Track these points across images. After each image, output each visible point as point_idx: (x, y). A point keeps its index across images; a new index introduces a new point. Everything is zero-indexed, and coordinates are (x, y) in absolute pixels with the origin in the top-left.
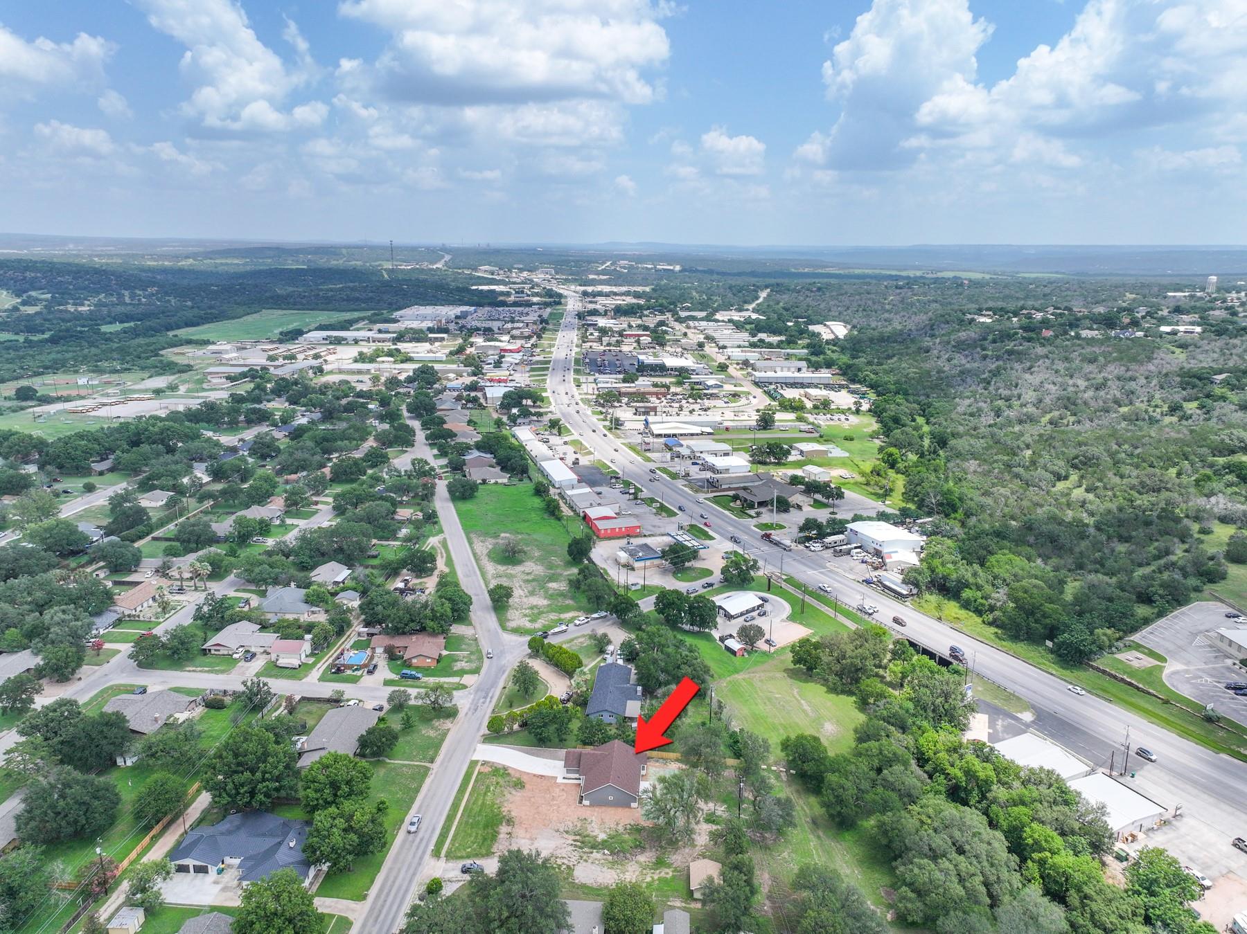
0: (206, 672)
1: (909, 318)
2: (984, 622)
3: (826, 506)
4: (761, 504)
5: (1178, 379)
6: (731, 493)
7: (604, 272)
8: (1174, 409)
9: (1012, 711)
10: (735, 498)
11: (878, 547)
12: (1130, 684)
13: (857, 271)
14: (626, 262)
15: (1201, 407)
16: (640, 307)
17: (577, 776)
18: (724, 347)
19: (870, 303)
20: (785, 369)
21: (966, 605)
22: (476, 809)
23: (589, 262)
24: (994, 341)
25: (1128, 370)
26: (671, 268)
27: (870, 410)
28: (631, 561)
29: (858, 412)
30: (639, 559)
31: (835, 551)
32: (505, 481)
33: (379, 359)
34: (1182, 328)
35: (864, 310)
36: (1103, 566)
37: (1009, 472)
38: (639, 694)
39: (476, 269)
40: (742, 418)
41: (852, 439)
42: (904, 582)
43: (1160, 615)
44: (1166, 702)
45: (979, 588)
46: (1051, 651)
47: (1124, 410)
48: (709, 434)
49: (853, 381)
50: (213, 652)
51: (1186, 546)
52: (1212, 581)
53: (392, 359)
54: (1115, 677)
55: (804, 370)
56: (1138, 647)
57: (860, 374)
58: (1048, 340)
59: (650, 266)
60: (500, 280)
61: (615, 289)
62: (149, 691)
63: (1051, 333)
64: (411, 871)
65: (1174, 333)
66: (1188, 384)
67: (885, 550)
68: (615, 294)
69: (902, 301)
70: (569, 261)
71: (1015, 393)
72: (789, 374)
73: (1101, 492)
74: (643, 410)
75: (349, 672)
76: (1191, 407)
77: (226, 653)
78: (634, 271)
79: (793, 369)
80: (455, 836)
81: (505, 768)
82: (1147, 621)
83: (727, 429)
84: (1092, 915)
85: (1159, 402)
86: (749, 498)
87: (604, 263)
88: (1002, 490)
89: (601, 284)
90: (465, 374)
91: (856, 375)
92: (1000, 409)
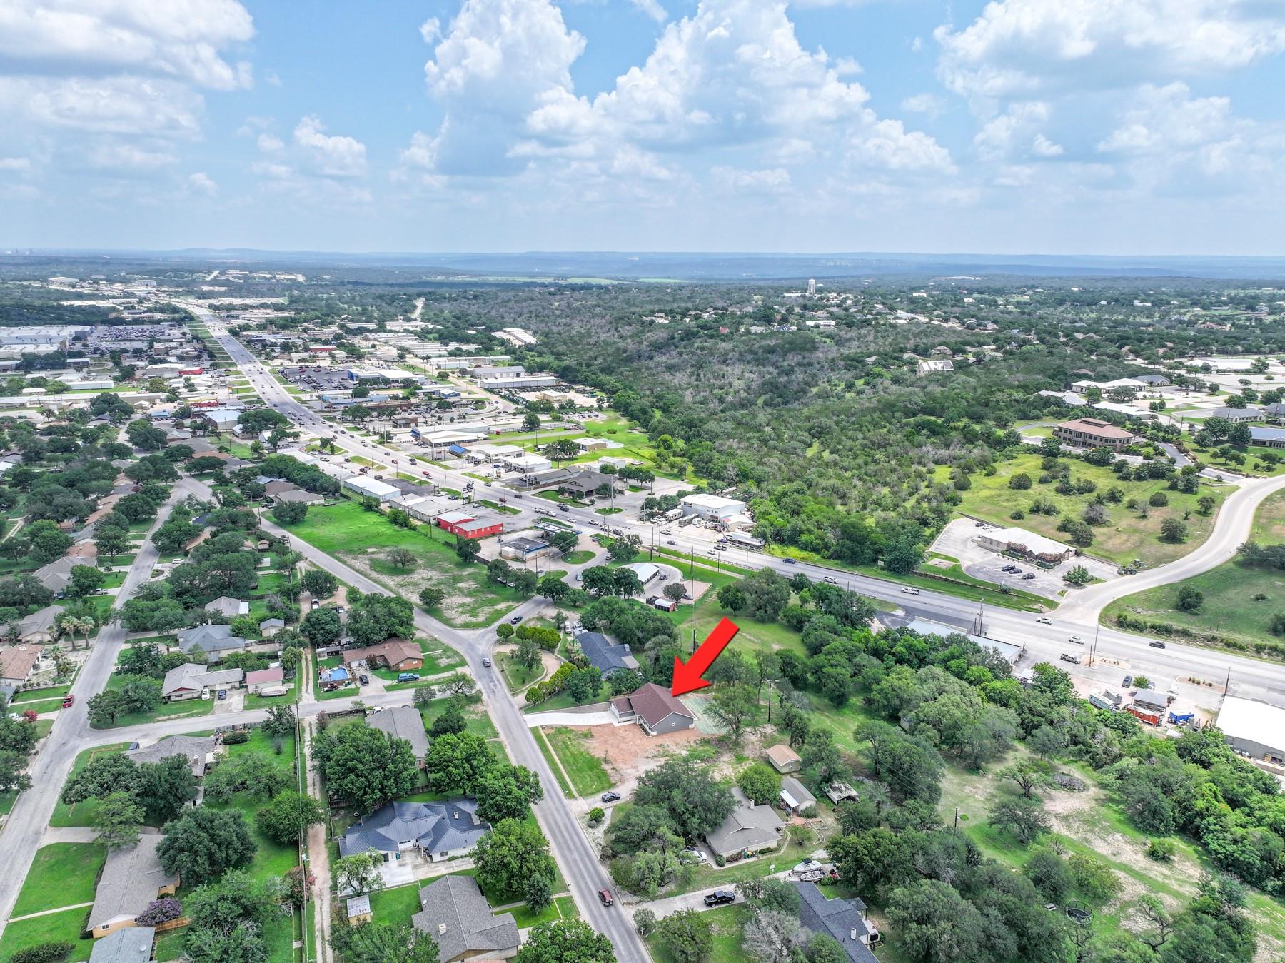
0: (184, 717)
1: (588, 322)
2: (824, 558)
3: (641, 489)
4: (590, 493)
5: (842, 363)
6: (556, 487)
7: (215, 283)
8: (849, 387)
9: (887, 611)
10: (562, 491)
11: (714, 514)
12: (946, 580)
13: (491, 279)
14: (238, 271)
15: (867, 384)
16: (293, 320)
17: (629, 718)
18: (428, 357)
19: (540, 308)
20: (504, 375)
21: (804, 547)
22: (571, 760)
23: (192, 272)
24: (682, 339)
25: (804, 358)
26: (293, 277)
27: (610, 407)
28: (520, 554)
29: (600, 408)
30: (529, 551)
31: (680, 522)
32: (322, 501)
33: (25, 391)
34: (821, 322)
35: (537, 316)
36: (879, 505)
37: (766, 446)
38: (628, 650)
39: (47, 282)
40: (501, 422)
41: (615, 433)
42: (754, 536)
43: (938, 532)
44: (973, 587)
45: (810, 532)
46: (883, 569)
47: (814, 390)
48: (485, 439)
49: (575, 382)
50: (173, 699)
51: (926, 483)
52: (955, 504)
53: (43, 390)
54: (934, 577)
55: (522, 374)
56: (937, 555)
57: (579, 375)
58: (727, 336)
59: (268, 276)
60: (88, 294)
61: (248, 302)
62: (141, 746)
63: (728, 330)
64: (562, 812)
65: (817, 326)
66: (851, 366)
67: (721, 515)
68: (252, 307)
69: (569, 306)
70: (166, 271)
71: (727, 382)
72: (509, 380)
73: (844, 453)
74: (404, 422)
75: (342, 688)
76: (860, 383)
77: (190, 696)
78: (250, 281)
79: (511, 375)
80: (573, 781)
81: (566, 727)
82: (933, 537)
83: (498, 433)
84: (1030, 710)
85: (837, 382)
86: (575, 488)
87: (210, 273)
88: (772, 460)
89: (224, 296)
90: (158, 401)
91: (577, 377)
92: (721, 396)
